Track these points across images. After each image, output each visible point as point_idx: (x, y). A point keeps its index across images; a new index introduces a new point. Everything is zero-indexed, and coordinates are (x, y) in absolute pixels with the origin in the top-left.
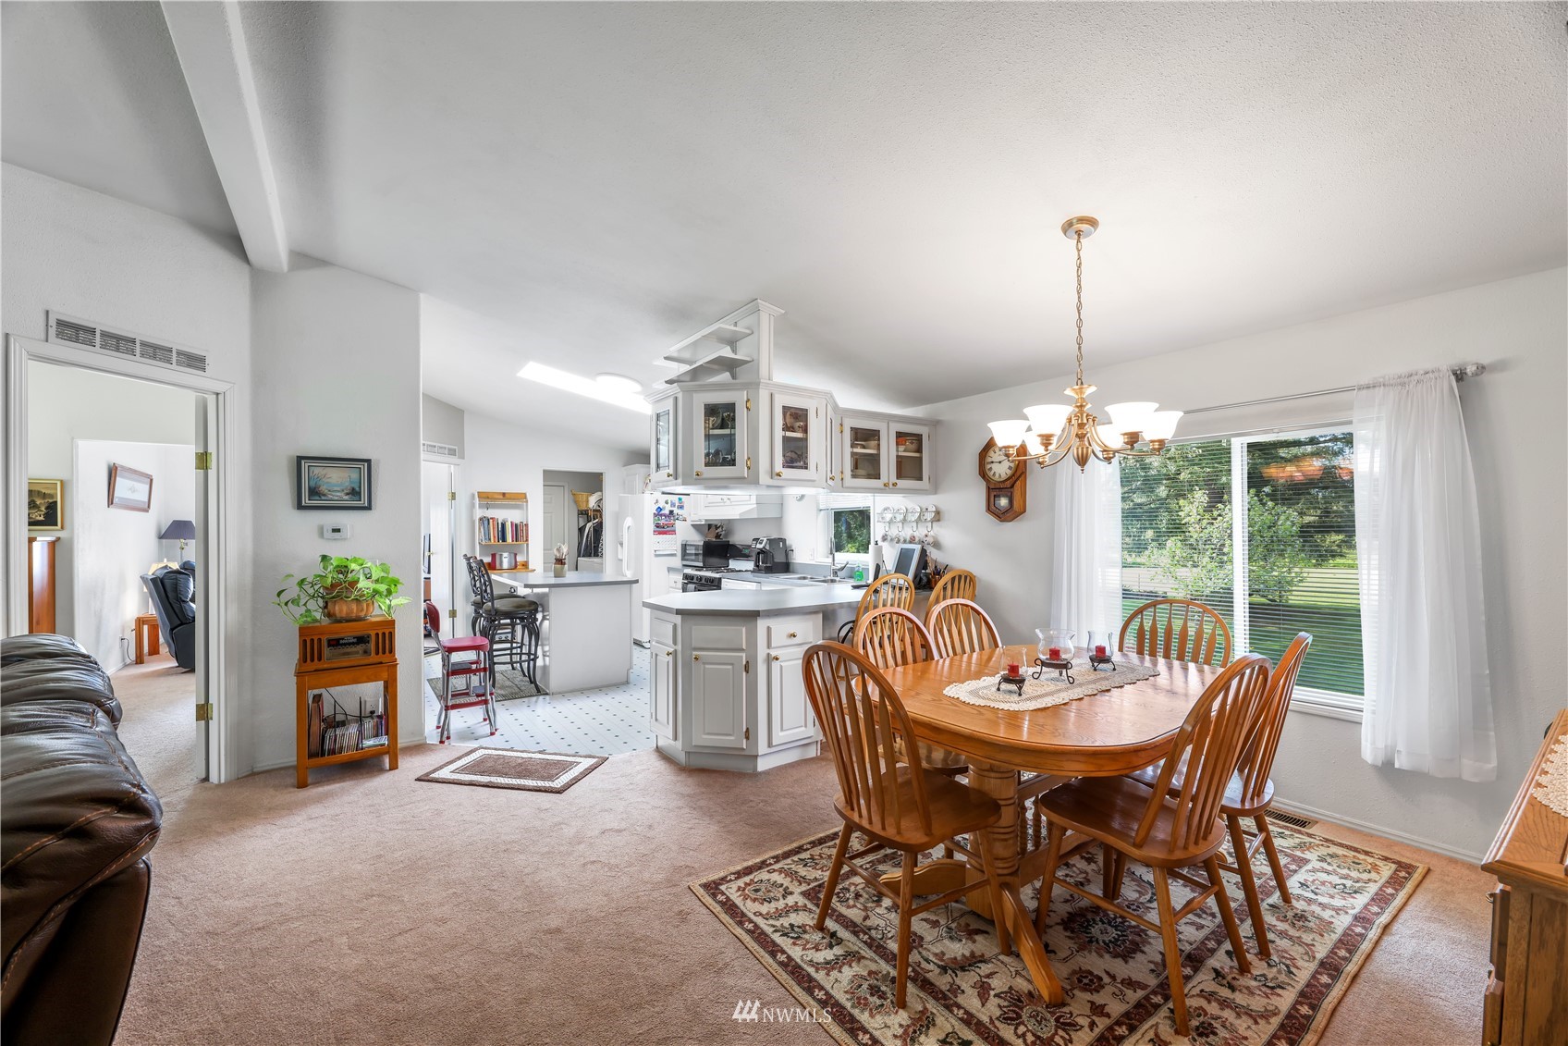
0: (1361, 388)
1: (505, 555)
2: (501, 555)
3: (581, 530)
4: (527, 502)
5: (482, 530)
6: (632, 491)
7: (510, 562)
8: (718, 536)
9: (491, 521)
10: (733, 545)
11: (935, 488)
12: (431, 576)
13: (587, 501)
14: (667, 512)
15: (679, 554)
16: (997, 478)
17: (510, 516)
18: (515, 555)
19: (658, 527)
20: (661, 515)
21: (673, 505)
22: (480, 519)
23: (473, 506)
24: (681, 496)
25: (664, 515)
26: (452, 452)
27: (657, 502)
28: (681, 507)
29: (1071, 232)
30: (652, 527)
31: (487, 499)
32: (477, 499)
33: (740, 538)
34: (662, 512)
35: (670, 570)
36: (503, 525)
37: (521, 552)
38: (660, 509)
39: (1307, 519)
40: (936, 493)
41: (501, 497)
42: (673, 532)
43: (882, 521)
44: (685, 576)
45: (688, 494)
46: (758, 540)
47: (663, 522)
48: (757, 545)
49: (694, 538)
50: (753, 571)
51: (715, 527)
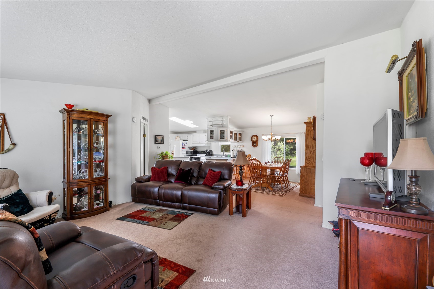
0: (297, 133)
11: (243, 142)
14: (184, 144)
15: (186, 152)
16: (254, 141)
27: (182, 142)
28: (186, 143)
29: (271, 116)
30: (181, 147)
33: (199, 150)
35: (185, 156)
38: (183, 144)
39: (291, 148)
40: (243, 143)
42: (185, 149)
43: (233, 147)
44: (190, 157)
45: (187, 141)
46: (207, 150)
47: (183, 146)
48: (206, 151)
49: (189, 150)
50: (206, 156)
51: (194, 148)
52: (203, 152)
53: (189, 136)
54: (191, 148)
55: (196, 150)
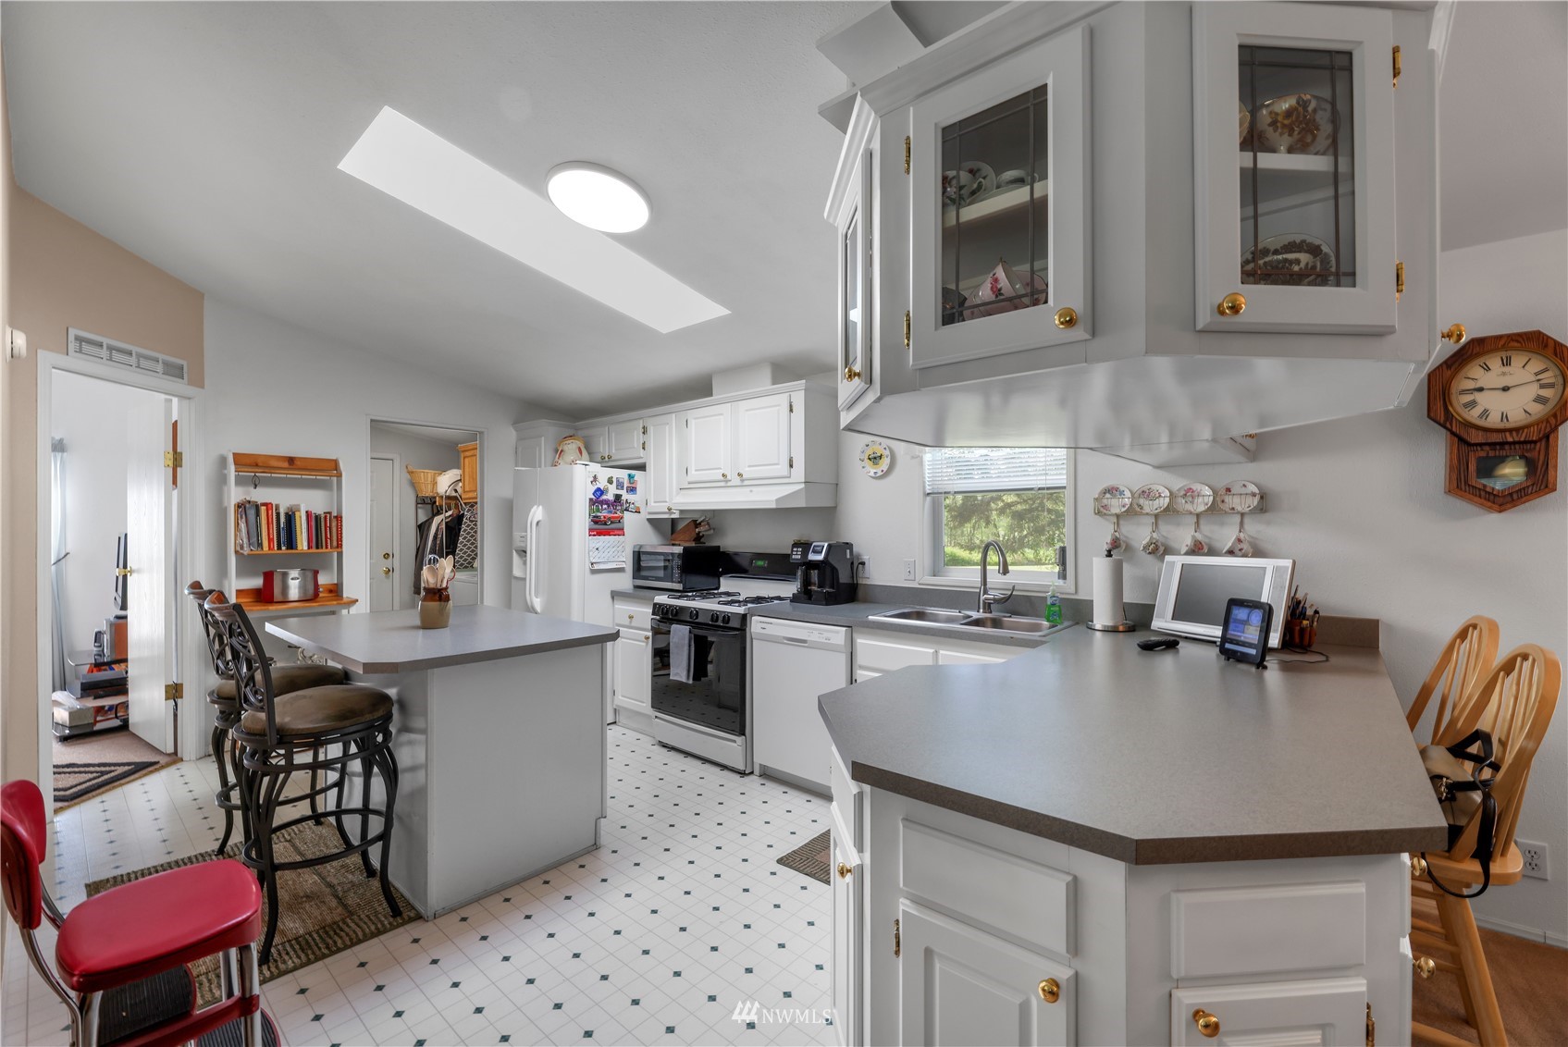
1: (294, 573)
2: (285, 575)
3: (422, 528)
4: (339, 476)
5: (243, 526)
6: (532, 462)
7: (303, 587)
8: (698, 538)
9: (263, 508)
10: (724, 553)
12: (130, 613)
13: (435, 483)
14: (610, 497)
15: (629, 566)
16: (1492, 423)
17: (308, 501)
18: (316, 573)
19: (596, 522)
20: (602, 503)
21: (620, 485)
22: (239, 506)
23: (222, 480)
24: (633, 472)
25: (606, 502)
26: (175, 371)
27: (595, 478)
28: (632, 490)
30: (588, 522)
31: (253, 467)
32: (232, 468)
33: (734, 541)
34: (604, 497)
35: (615, 595)
36: (290, 518)
37: (327, 567)
38: (599, 492)
41: (286, 465)
42: (620, 532)
43: (1101, 511)
44: (658, 609)
45: (642, 467)
46: (805, 546)
47: (603, 514)
48: (797, 556)
49: (651, 541)
50: (795, 599)
51: (696, 524)
52: (777, 566)
53: (651, 430)
54: (668, 527)
55: (715, 543)
